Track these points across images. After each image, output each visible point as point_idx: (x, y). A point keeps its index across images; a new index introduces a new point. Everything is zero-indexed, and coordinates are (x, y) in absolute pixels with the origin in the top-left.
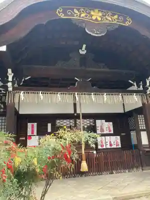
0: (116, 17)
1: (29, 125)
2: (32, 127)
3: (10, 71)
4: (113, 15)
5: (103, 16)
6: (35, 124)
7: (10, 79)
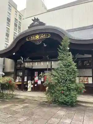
0: (45, 35)
1: (35, 72)
2: (36, 73)
3: (21, 57)
4: (44, 35)
5: (40, 36)
6: (37, 72)
7: (22, 59)
